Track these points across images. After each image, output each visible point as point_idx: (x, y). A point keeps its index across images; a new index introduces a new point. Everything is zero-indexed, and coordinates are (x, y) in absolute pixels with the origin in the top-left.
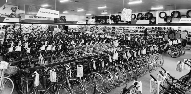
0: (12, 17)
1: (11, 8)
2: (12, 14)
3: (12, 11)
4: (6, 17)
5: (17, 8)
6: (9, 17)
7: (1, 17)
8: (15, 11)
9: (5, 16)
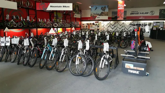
0: (102, 15)
1: (101, 8)
2: (102, 13)
3: (102, 10)
4: (98, 16)
5: (106, 7)
6: (100, 15)
7: (94, 16)
8: (104, 10)
9: (96, 15)
